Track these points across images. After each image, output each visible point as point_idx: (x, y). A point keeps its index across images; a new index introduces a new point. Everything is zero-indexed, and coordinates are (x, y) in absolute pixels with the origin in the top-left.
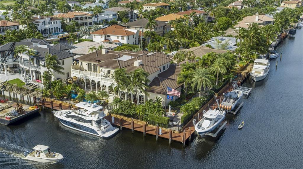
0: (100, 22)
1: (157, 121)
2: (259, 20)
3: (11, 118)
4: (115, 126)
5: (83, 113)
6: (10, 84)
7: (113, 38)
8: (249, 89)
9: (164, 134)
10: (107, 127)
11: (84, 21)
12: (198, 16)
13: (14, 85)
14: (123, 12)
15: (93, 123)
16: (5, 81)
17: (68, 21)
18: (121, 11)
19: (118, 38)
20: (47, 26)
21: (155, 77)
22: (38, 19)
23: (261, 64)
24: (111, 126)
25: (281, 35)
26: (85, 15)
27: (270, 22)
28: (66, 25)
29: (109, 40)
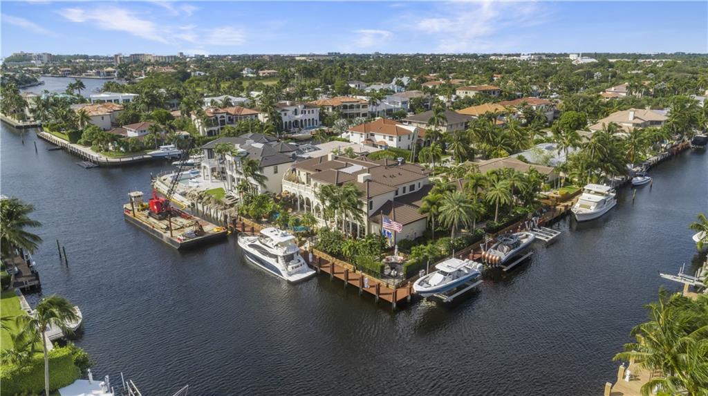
0: (378, 112)
1: (367, 266)
2: (635, 118)
3: (184, 240)
4: (311, 266)
5: (267, 244)
6: (208, 195)
7: (378, 138)
8: (555, 233)
9: (371, 287)
10: (298, 266)
11: (355, 111)
12: (534, 108)
13: (213, 196)
14: (418, 98)
15: (279, 259)
16: (205, 189)
17: (331, 110)
18: (415, 97)
19: (384, 138)
20: (299, 117)
21: (389, 201)
22: (287, 106)
23: (596, 193)
24: (305, 266)
25: (676, 146)
26: (358, 102)
27: (658, 123)
28: (327, 116)
29: (372, 141)
